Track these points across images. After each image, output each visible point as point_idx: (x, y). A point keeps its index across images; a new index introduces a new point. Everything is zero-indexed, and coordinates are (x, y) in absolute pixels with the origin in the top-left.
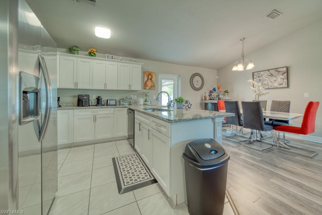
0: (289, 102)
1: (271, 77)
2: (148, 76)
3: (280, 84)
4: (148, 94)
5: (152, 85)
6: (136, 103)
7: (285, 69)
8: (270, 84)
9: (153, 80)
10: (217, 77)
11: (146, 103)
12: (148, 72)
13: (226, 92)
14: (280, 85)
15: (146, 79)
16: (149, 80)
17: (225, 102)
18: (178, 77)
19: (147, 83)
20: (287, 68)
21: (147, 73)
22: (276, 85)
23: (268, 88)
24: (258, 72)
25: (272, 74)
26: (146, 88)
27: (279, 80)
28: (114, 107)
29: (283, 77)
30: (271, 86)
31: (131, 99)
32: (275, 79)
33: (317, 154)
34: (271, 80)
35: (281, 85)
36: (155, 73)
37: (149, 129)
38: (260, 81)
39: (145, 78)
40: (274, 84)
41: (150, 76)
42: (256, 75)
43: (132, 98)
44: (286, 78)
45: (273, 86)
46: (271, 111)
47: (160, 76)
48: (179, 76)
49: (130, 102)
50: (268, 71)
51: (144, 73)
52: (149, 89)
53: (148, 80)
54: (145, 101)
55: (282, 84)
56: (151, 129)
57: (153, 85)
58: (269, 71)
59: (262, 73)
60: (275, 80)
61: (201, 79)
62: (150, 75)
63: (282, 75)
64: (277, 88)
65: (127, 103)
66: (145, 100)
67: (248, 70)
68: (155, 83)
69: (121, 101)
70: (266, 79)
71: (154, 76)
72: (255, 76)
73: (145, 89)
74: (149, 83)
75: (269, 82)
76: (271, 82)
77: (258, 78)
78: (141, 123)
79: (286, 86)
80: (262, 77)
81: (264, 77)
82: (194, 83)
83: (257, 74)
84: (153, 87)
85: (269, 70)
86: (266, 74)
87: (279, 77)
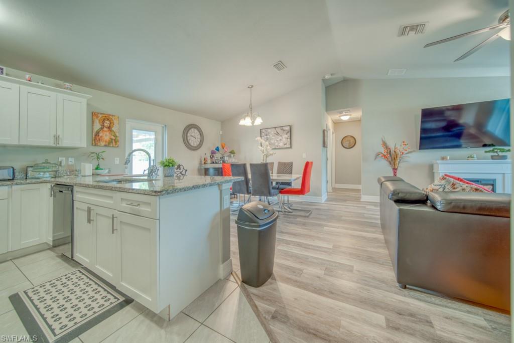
0: (292, 163)
1: (277, 136)
2: (103, 122)
4: (104, 155)
5: (112, 139)
6: (74, 172)
7: (288, 128)
8: (276, 144)
9: (113, 129)
10: (221, 132)
11: (99, 172)
12: (101, 114)
13: (232, 152)
15: (97, 126)
16: (105, 129)
17: (231, 165)
18: (163, 127)
19: (100, 135)
20: (290, 127)
21: (100, 116)
22: (281, 145)
23: (274, 148)
24: (266, 130)
25: (278, 133)
26: (99, 144)
27: (284, 139)
28: (8, 183)
29: (287, 136)
30: (277, 146)
31: (60, 165)
32: (280, 138)
33: (311, 213)
34: (278, 139)
36: (118, 117)
37: (113, 215)
38: (267, 140)
39: (95, 124)
40: (280, 143)
41: (108, 122)
43: (61, 162)
44: (289, 137)
45: (279, 146)
46: (277, 173)
47: (129, 124)
48: (165, 126)
49: (56, 172)
51: (94, 115)
52: (105, 146)
53: (102, 129)
54: (97, 169)
55: (286, 144)
56: (116, 213)
57: (114, 138)
59: (269, 130)
60: (281, 140)
61: (199, 133)
62: (108, 120)
63: (287, 134)
64: (282, 148)
65: (47, 175)
66: (96, 167)
67: (256, 126)
68: (117, 135)
69: (30, 169)
70: (273, 137)
71: (116, 122)
73: (95, 145)
74: (106, 136)
75: (276, 141)
77: (265, 137)
78: (92, 207)
79: (290, 146)
81: (271, 136)
82: (188, 138)
83: (265, 132)
84: (114, 142)
85: (275, 128)
86: (272, 132)
87: (283, 137)
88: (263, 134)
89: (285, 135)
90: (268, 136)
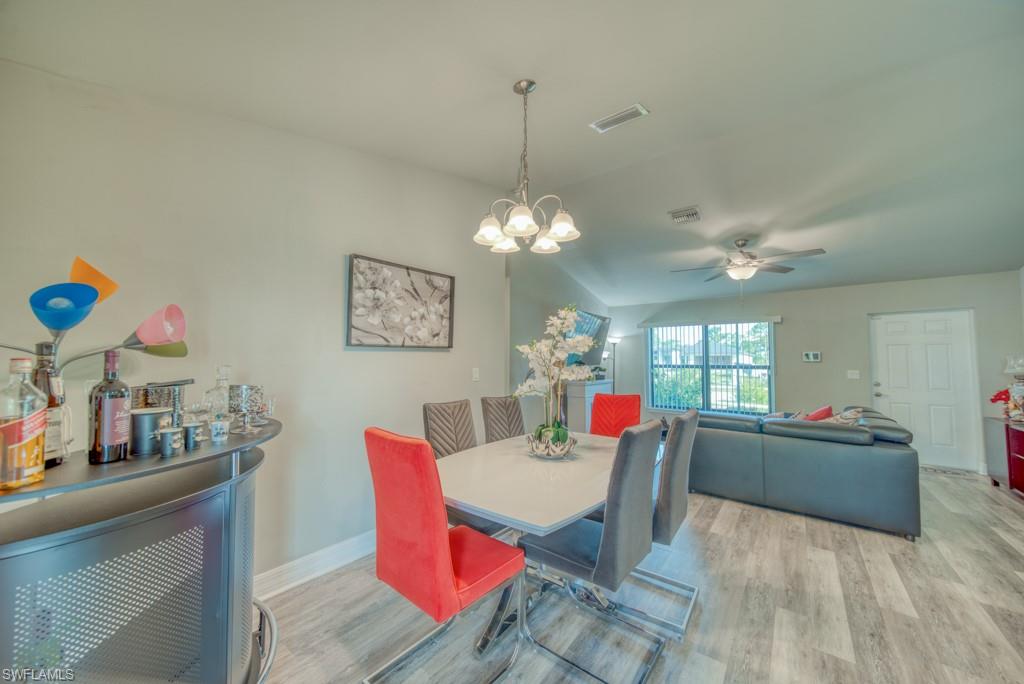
1: (414, 300)
3: (435, 333)
7: (445, 284)
8: (408, 329)
14: (434, 336)
20: (453, 283)
22: (423, 334)
23: (400, 344)
24: (373, 264)
25: (415, 290)
27: (433, 317)
29: (440, 308)
30: (411, 338)
32: (422, 310)
34: (414, 314)
35: (436, 338)
38: (377, 307)
40: (419, 329)
42: (362, 273)
44: (447, 315)
45: (415, 339)
50: (405, 270)
55: (437, 335)
58: (409, 275)
59: (387, 271)
60: (423, 317)
63: (440, 302)
64: (424, 348)
70: (397, 302)
72: (361, 277)
75: (407, 320)
76: (412, 319)
77: (370, 292)
79: (445, 343)
80: (387, 293)
81: (392, 295)
83: (368, 272)
85: (408, 268)
86: (398, 283)
87: (432, 309)
88: (359, 279)
89: (437, 305)
90: (379, 294)
